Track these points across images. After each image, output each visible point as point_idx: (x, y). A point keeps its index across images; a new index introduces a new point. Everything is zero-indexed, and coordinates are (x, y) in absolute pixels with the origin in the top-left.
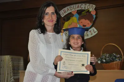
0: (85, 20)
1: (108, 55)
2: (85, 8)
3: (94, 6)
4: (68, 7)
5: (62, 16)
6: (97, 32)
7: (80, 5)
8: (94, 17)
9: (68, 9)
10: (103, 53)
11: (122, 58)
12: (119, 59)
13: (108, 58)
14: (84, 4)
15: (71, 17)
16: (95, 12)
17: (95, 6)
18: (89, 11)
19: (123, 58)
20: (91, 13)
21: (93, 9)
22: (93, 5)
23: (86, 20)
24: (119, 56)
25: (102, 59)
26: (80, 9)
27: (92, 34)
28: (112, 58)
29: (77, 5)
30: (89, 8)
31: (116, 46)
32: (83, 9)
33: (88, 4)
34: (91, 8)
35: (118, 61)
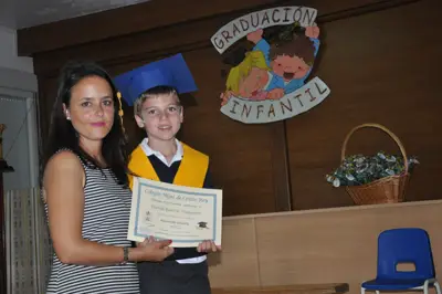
0: (288, 57)
1: (361, 160)
2: (286, 20)
3: (313, 12)
4: (236, 22)
5: (221, 51)
6: (328, 91)
7: (270, 11)
8: (317, 44)
9: (236, 29)
10: (348, 155)
11: (403, 164)
12: (395, 170)
13: (362, 168)
14: (281, 9)
15: (246, 51)
16: (318, 30)
17: (316, 11)
18: (299, 27)
19: (407, 164)
20: (307, 34)
21: (309, 21)
22: (311, 10)
23: (291, 56)
24: (394, 159)
25: (344, 172)
26: (272, 24)
27: (313, 99)
28: (375, 169)
29: (261, 14)
30: (297, 19)
31: (384, 129)
32: (281, 23)
33: (294, 8)
34: (306, 18)
35: (391, 177)
